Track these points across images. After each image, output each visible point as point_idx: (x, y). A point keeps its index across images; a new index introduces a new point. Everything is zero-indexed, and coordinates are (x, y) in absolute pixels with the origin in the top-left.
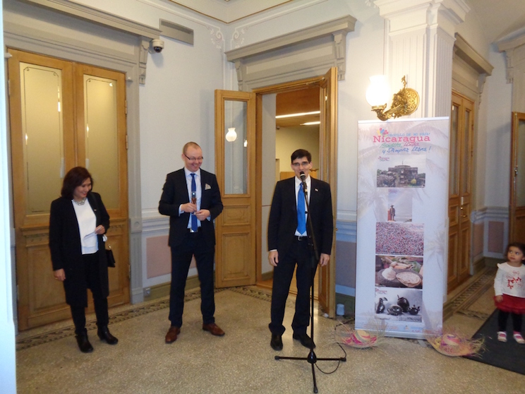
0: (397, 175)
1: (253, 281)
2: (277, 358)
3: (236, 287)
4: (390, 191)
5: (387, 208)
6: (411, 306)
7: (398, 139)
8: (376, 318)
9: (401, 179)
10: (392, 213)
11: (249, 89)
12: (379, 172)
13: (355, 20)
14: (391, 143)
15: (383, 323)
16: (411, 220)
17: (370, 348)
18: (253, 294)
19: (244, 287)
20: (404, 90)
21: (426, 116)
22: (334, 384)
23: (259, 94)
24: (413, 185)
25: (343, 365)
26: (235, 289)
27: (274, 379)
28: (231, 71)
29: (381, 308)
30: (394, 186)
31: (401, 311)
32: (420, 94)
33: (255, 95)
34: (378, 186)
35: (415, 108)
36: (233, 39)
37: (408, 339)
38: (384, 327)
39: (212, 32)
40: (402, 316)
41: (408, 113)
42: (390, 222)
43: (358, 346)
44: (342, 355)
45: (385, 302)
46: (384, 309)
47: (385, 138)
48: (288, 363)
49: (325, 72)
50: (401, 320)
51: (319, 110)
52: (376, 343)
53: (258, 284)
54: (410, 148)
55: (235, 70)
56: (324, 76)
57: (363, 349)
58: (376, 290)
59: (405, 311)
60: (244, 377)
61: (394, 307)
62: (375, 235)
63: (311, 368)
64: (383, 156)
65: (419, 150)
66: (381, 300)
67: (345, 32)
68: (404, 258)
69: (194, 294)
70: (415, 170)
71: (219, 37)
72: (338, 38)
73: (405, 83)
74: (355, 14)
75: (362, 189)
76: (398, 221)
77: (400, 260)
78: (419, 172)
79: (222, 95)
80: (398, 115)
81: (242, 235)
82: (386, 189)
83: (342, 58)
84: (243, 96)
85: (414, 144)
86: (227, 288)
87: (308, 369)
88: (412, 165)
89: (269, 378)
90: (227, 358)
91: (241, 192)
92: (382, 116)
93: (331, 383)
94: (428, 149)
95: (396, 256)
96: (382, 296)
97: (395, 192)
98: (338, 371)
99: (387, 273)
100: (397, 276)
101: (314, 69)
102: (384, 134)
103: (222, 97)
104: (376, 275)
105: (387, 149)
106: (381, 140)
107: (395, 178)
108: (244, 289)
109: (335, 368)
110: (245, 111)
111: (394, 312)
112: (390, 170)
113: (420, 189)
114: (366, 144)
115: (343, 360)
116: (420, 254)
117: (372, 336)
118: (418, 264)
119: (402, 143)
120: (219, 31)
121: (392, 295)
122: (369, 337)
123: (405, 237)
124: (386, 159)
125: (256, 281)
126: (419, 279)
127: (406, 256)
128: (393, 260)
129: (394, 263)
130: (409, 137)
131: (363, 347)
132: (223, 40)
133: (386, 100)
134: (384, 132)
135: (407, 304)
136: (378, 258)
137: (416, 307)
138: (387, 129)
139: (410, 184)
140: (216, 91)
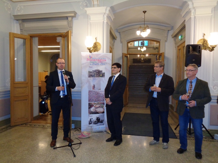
0: (95, 73)
1: (30, 120)
2: (54, 149)
3: (22, 124)
4: (93, 79)
5: (92, 85)
6: (101, 120)
7: (96, 60)
8: (89, 126)
9: (97, 74)
10: (94, 87)
11: (26, 34)
12: (89, 72)
13: (77, 13)
14: (93, 61)
15: (91, 128)
16: (100, 89)
17: (89, 137)
18: (32, 126)
19: (26, 124)
20: (96, 42)
21: (103, 52)
22: (80, 152)
23: (32, 37)
24: (101, 77)
25: (81, 145)
26: (22, 125)
27: (56, 156)
28: (16, 24)
29: (91, 122)
30: (95, 77)
31: (97, 122)
32: (101, 44)
33: (29, 37)
34: (89, 77)
35: (100, 49)
36: (16, 10)
37: (100, 132)
39: (6, 4)
40: (98, 124)
41: (97, 51)
42: (93, 90)
43: (85, 137)
44: (79, 142)
45: (92, 120)
46: (92, 122)
47: (91, 59)
48: (59, 149)
50: (98, 125)
51: (59, 45)
52: (90, 135)
53: (32, 122)
54: (100, 63)
55: (18, 24)
56: (65, 33)
57: (87, 138)
58: (89, 116)
59: (99, 122)
60: (42, 159)
61: (95, 121)
62: (88, 95)
63: (71, 149)
64: (90, 66)
65: (103, 64)
66: (91, 119)
67: (72, 17)
68: (98, 103)
70: (101, 71)
71: (9, 8)
72: (70, 19)
73: (96, 40)
74: (76, 11)
75: (83, 78)
76: (96, 90)
77: (97, 104)
78: (103, 72)
79: (13, 35)
80: (95, 51)
82: (92, 78)
83: (71, 27)
84: (23, 37)
85: (101, 62)
86: (17, 125)
88: (101, 70)
89: (54, 157)
90: (31, 154)
91: (23, 80)
92: (91, 52)
93: (79, 152)
94: (105, 64)
95: (96, 102)
96: (91, 118)
97: (95, 79)
98: (80, 148)
99: (92, 109)
100: (96, 110)
101: (58, 29)
102: (91, 58)
104: (89, 110)
105: (92, 63)
106: (90, 60)
107: (95, 74)
108: (26, 125)
109: (78, 147)
110: (24, 43)
111: (95, 123)
112: (93, 71)
113: (103, 78)
114: (84, 61)
115: (81, 143)
116: (103, 101)
117: (89, 133)
118: (103, 105)
119: (97, 61)
120: (9, 5)
121: (94, 117)
122: (88, 133)
123: (98, 95)
124: (92, 67)
126: (103, 110)
127: (99, 102)
128: (95, 104)
129: (95, 105)
130: (99, 59)
131: (87, 137)
132: (12, 9)
133: (91, 46)
134: (91, 57)
135: (100, 119)
136: (89, 104)
137: (103, 120)
138: (92, 56)
139: (100, 76)
140: (10, 33)
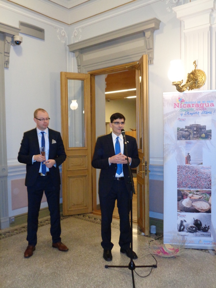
0: (191, 132)
1: (90, 210)
2: (107, 267)
3: (78, 215)
4: (187, 143)
5: (185, 155)
6: (203, 226)
7: (191, 106)
8: (178, 235)
9: (194, 134)
10: (188, 159)
11: (85, 71)
12: (178, 129)
13: (160, 21)
14: (187, 108)
15: (183, 238)
16: (202, 164)
17: (174, 257)
18: (90, 219)
19: (84, 215)
20: (195, 70)
21: (211, 89)
22: (148, 285)
23: (93, 75)
24: (203, 138)
25: (155, 270)
26: (77, 216)
27: (104, 283)
28: (73, 58)
29: (182, 228)
30: (190, 139)
31: (196, 229)
32: (206, 73)
33: (89, 75)
34: (178, 139)
35: (204, 83)
36: (73, 36)
37: (202, 250)
38: (184, 242)
39: (58, 31)
40: (197, 233)
41: (198, 87)
42: (187, 165)
43: (166, 256)
44: (154, 263)
45: (184, 224)
46: (184, 228)
47: (182, 105)
48: (115, 270)
49: (139, 58)
50: (196, 236)
51: (135, 87)
52: (178, 254)
53: (94, 212)
54: (200, 112)
55: (75, 58)
56: (138, 61)
57: (169, 258)
58: (178, 215)
59: (199, 229)
60: (81, 281)
61: (192, 227)
62: (177, 175)
63: (131, 273)
64: (181, 117)
65: (207, 113)
66: (182, 222)
67: (153, 30)
68: (197, 191)
69: (47, 220)
70: (204, 127)
71: (63, 35)
72: (148, 34)
73: (196, 66)
74: (160, 18)
75: (166, 142)
76: (193, 165)
77: (195, 193)
78: (207, 129)
79: (65, 76)
80: (191, 88)
81: (82, 176)
82: (183, 142)
83: (151, 49)
84: (81, 77)
85: (203, 109)
86: (72, 216)
87: (129, 274)
88: (202, 124)
89: (100, 282)
90: (70, 268)
91: (81, 145)
92: (180, 89)
93: (146, 284)
94: (213, 113)
95: (192, 190)
96: (182, 219)
97: (190, 143)
98: (151, 275)
99: (185, 202)
100: (193, 204)
101: (130, 56)
102: (182, 102)
103: (66, 77)
104: (178, 204)
105: (184, 113)
106: (180, 106)
107: (190, 133)
108: (84, 216)
109: (149, 273)
110: (83, 88)
111: (191, 230)
112: (186, 127)
113: (208, 141)
114: (169, 109)
115: (155, 266)
116: (209, 188)
117: (176, 248)
118: (208, 195)
119: (195, 108)
120: (63, 30)
121: (190, 218)
122: (173, 249)
123: (198, 176)
124: (183, 120)
125: (93, 210)
126: (208, 206)
127: (199, 189)
128: (190, 193)
129: (190, 195)
130: (199, 104)
131: (169, 256)
132: (66, 36)
133: (183, 78)
134: (182, 101)
135: (201, 224)
136: (179, 192)
137: (207, 226)
138: (184, 98)
139: (201, 137)
140: (61, 73)
